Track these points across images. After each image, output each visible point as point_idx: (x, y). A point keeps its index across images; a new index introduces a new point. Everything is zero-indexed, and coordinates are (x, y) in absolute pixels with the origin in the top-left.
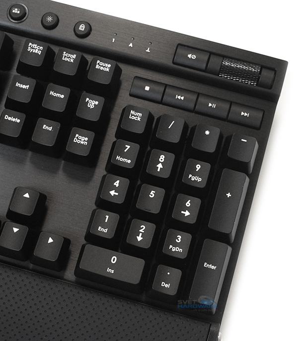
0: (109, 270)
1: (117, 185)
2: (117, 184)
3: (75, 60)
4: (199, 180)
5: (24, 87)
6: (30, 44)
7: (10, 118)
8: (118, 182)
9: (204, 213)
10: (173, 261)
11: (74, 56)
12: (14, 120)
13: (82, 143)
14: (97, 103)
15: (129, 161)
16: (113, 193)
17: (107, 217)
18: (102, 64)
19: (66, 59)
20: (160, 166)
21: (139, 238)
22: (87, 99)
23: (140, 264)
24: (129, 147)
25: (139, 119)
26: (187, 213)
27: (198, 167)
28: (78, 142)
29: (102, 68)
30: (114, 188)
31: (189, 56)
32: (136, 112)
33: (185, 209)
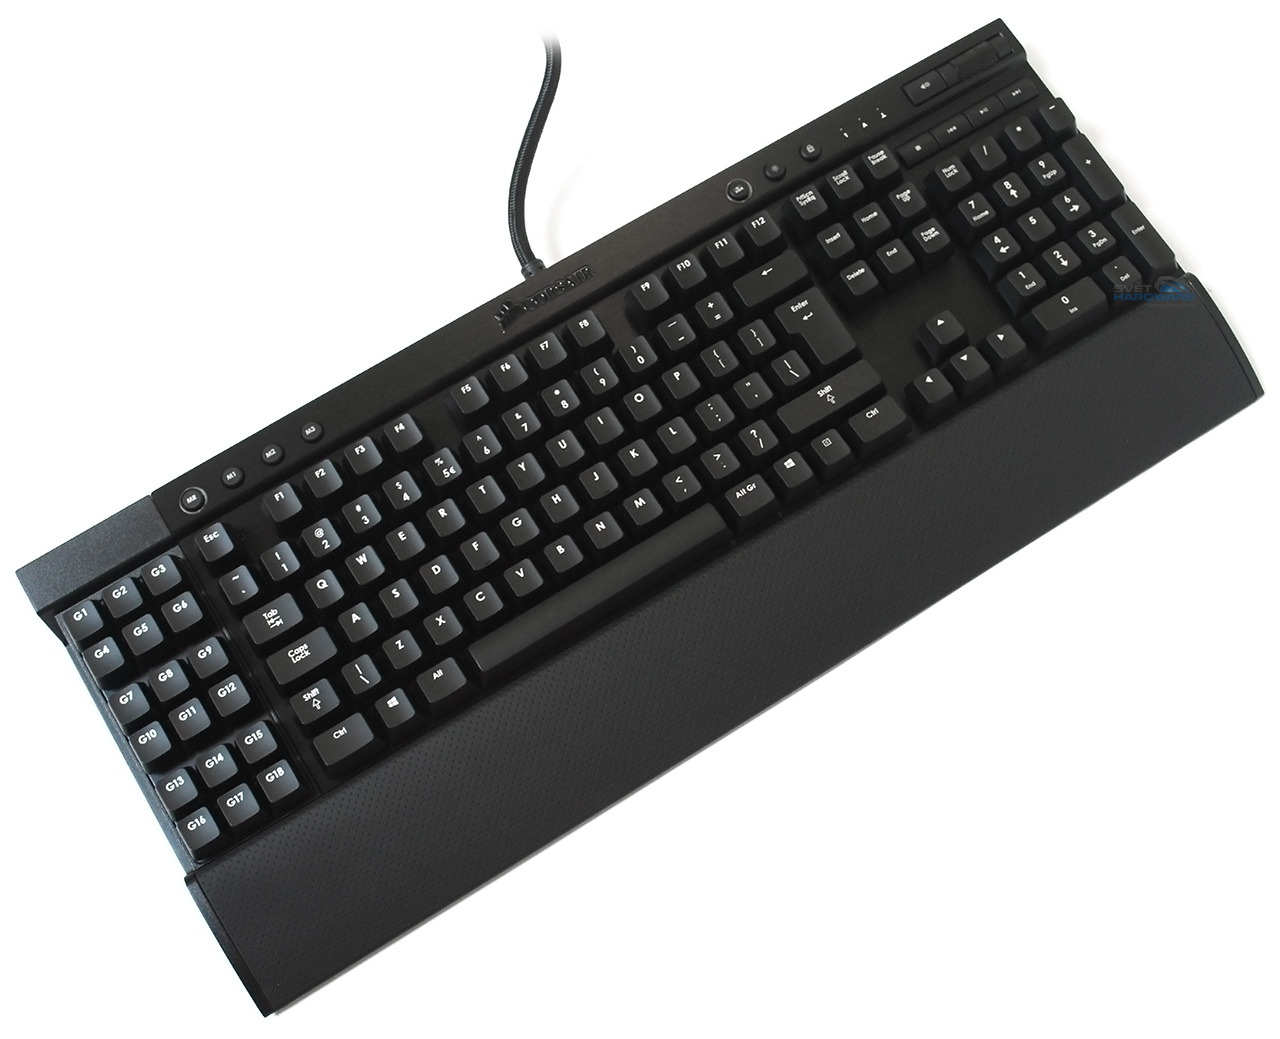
0: (1072, 311)
1: (999, 241)
2: (997, 240)
3: (849, 175)
4: (1054, 172)
5: (835, 238)
6: (798, 199)
7: (853, 276)
8: (996, 238)
9: (1087, 194)
10: (1108, 255)
11: (845, 173)
12: (857, 274)
13: (933, 236)
14: (908, 191)
15: (987, 213)
16: (1003, 250)
17: (1021, 273)
18: (874, 157)
19: (841, 182)
20: (1013, 192)
21: (1065, 263)
22: (898, 196)
23: (1087, 283)
24: (972, 202)
25: (956, 171)
26: (1076, 208)
27: (1042, 164)
28: (929, 238)
29: (878, 160)
30: (999, 246)
31: (923, 87)
32: (947, 167)
33: (1070, 205)
